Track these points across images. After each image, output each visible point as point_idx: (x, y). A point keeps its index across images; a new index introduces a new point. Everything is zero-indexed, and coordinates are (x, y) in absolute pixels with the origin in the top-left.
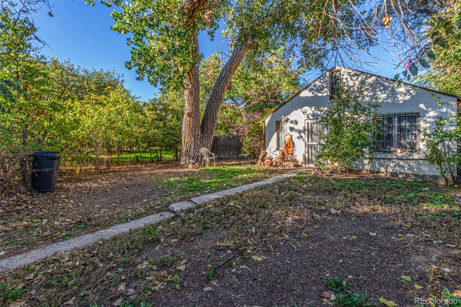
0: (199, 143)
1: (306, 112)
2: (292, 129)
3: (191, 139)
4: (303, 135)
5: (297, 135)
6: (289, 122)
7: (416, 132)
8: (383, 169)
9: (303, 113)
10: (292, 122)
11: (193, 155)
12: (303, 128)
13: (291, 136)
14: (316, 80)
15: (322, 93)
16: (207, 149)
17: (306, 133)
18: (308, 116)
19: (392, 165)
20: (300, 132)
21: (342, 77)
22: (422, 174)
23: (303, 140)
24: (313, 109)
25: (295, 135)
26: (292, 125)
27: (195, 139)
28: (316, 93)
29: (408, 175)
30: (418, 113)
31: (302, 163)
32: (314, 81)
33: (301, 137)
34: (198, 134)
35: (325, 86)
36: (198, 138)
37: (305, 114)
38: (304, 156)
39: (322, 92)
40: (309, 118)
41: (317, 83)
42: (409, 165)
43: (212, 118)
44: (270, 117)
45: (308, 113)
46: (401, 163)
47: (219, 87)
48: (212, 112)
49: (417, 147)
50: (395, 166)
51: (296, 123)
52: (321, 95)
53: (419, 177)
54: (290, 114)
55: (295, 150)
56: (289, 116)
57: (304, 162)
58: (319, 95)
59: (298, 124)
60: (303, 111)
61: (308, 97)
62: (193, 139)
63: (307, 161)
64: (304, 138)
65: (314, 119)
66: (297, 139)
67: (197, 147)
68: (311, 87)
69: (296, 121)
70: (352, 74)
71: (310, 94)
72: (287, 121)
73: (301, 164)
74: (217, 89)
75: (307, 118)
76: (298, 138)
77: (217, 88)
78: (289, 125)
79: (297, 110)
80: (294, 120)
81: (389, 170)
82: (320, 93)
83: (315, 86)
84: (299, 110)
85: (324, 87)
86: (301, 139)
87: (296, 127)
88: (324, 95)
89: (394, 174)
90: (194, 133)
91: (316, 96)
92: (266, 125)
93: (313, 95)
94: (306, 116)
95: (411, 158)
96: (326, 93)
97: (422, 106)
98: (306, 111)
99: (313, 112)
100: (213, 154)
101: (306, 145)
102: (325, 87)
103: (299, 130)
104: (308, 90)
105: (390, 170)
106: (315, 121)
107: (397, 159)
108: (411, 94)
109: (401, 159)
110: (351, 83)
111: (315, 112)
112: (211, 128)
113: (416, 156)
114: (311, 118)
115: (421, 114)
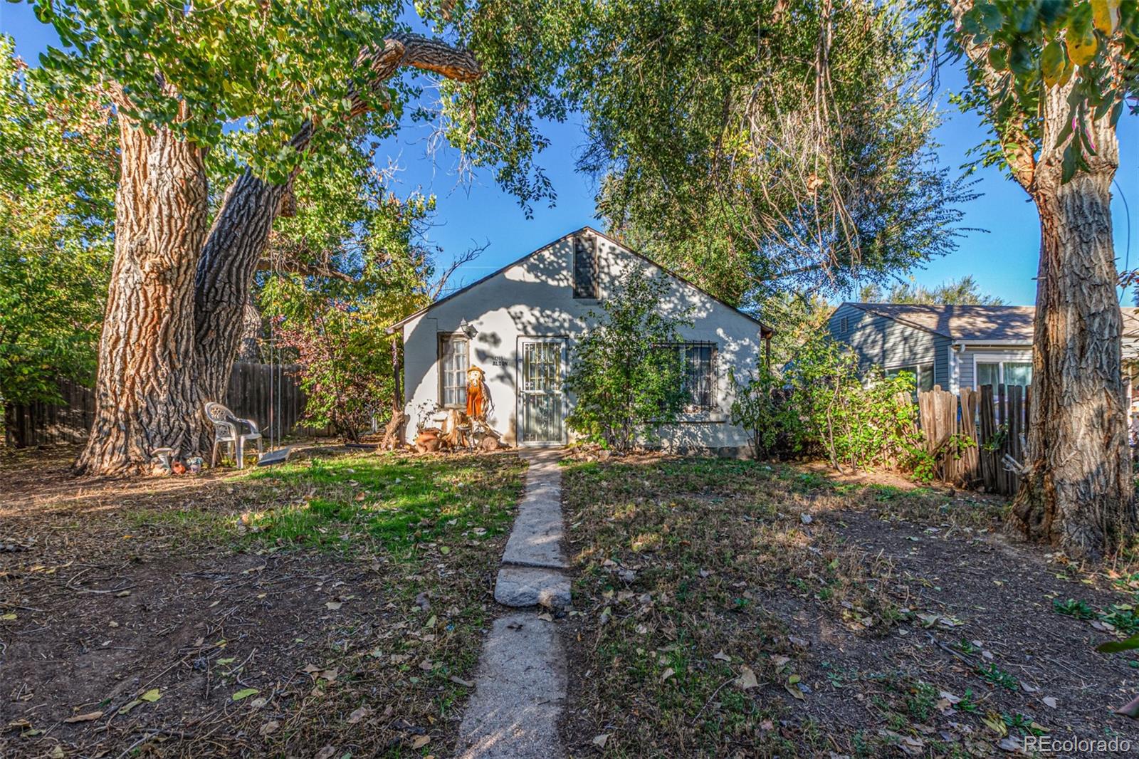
0: (188, 383)
1: (519, 318)
2: (483, 356)
3: (155, 370)
4: (511, 370)
5: (498, 370)
6: (476, 339)
7: (712, 376)
8: (666, 443)
9: (514, 318)
10: (483, 338)
11: (165, 430)
12: (513, 354)
13: (483, 373)
14: (546, 248)
15: (558, 280)
16: (222, 407)
17: (521, 366)
18: (525, 327)
19: (679, 433)
20: (504, 363)
21: (598, 253)
22: (719, 446)
23: (513, 383)
24: (537, 313)
25: (492, 370)
26: (484, 346)
27: (173, 368)
28: (544, 278)
29: (700, 450)
30: (714, 344)
31: (507, 439)
32: (542, 249)
33: (510, 377)
34: (187, 351)
35: (564, 265)
36: (185, 365)
37: (518, 321)
38: (514, 422)
39: (557, 277)
40: (527, 334)
41: (546, 254)
42: (703, 433)
43: (233, 299)
44: (420, 318)
45: (524, 320)
46: (693, 429)
47: (258, 198)
48: (234, 279)
49: (713, 401)
50: (684, 434)
51: (495, 340)
52: (555, 283)
53: (715, 453)
54: (477, 318)
55: (490, 408)
56: (474, 323)
57: (512, 435)
58: (550, 282)
59: (501, 345)
60: (513, 314)
61: (525, 282)
62: (165, 368)
63: (520, 434)
64: (515, 379)
65: (538, 337)
66: (498, 382)
67: (180, 399)
68: (532, 260)
69: (494, 336)
70: (617, 252)
71: (530, 278)
72: (470, 333)
73: (505, 443)
74: (253, 205)
75: (522, 333)
76: (501, 378)
77: (253, 199)
78: (475, 344)
79: (497, 309)
80: (488, 331)
81: (674, 444)
82: (554, 279)
83: (542, 259)
84: (503, 311)
85: (562, 268)
86: (507, 380)
87: (495, 351)
88: (562, 284)
89: (682, 450)
90: (172, 345)
91: (544, 283)
92: (406, 340)
93: (538, 281)
94: (520, 326)
95: (707, 419)
96: (566, 280)
97: (720, 332)
98: (519, 315)
99: (537, 319)
100: (253, 424)
101: (518, 396)
102: (564, 268)
103: (501, 358)
104: (525, 266)
105: (677, 443)
106: (540, 341)
107: (687, 423)
108: (707, 309)
109: (694, 423)
110: (615, 270)
111: (542, 320)
112: (230, 335)
113: (713, 417)
114: (533, 333)
115: (719, 347)
